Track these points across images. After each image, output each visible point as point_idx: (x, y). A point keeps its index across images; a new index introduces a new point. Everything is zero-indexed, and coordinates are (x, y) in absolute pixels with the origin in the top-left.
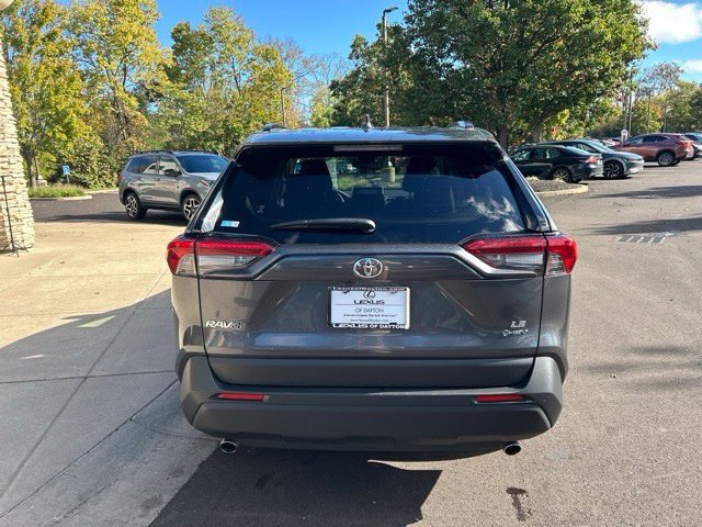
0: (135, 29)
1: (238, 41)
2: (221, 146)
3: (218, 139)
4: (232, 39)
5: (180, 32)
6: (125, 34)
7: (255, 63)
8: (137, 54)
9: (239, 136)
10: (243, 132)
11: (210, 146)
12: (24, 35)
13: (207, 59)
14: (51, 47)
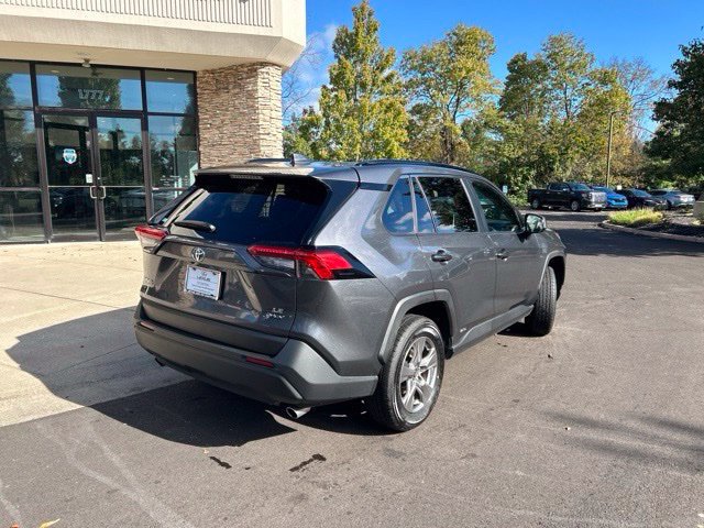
0: (470, 65)
1: (573, 67)
2: (533, 172)
3: (531, 165)
4: (567, 64)
5: (516, 62)
6: (461, 70)
7: (592, 87)
8: (469, 87)
9: (554, 163)
10: (558, 158)
11: (522, 172)
12: (369, 79)
13: (539, 86)
14: (389, 87)
